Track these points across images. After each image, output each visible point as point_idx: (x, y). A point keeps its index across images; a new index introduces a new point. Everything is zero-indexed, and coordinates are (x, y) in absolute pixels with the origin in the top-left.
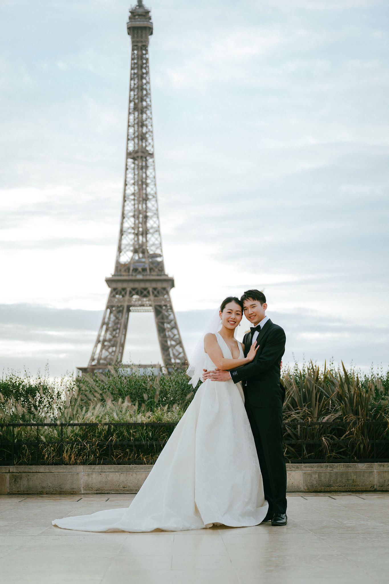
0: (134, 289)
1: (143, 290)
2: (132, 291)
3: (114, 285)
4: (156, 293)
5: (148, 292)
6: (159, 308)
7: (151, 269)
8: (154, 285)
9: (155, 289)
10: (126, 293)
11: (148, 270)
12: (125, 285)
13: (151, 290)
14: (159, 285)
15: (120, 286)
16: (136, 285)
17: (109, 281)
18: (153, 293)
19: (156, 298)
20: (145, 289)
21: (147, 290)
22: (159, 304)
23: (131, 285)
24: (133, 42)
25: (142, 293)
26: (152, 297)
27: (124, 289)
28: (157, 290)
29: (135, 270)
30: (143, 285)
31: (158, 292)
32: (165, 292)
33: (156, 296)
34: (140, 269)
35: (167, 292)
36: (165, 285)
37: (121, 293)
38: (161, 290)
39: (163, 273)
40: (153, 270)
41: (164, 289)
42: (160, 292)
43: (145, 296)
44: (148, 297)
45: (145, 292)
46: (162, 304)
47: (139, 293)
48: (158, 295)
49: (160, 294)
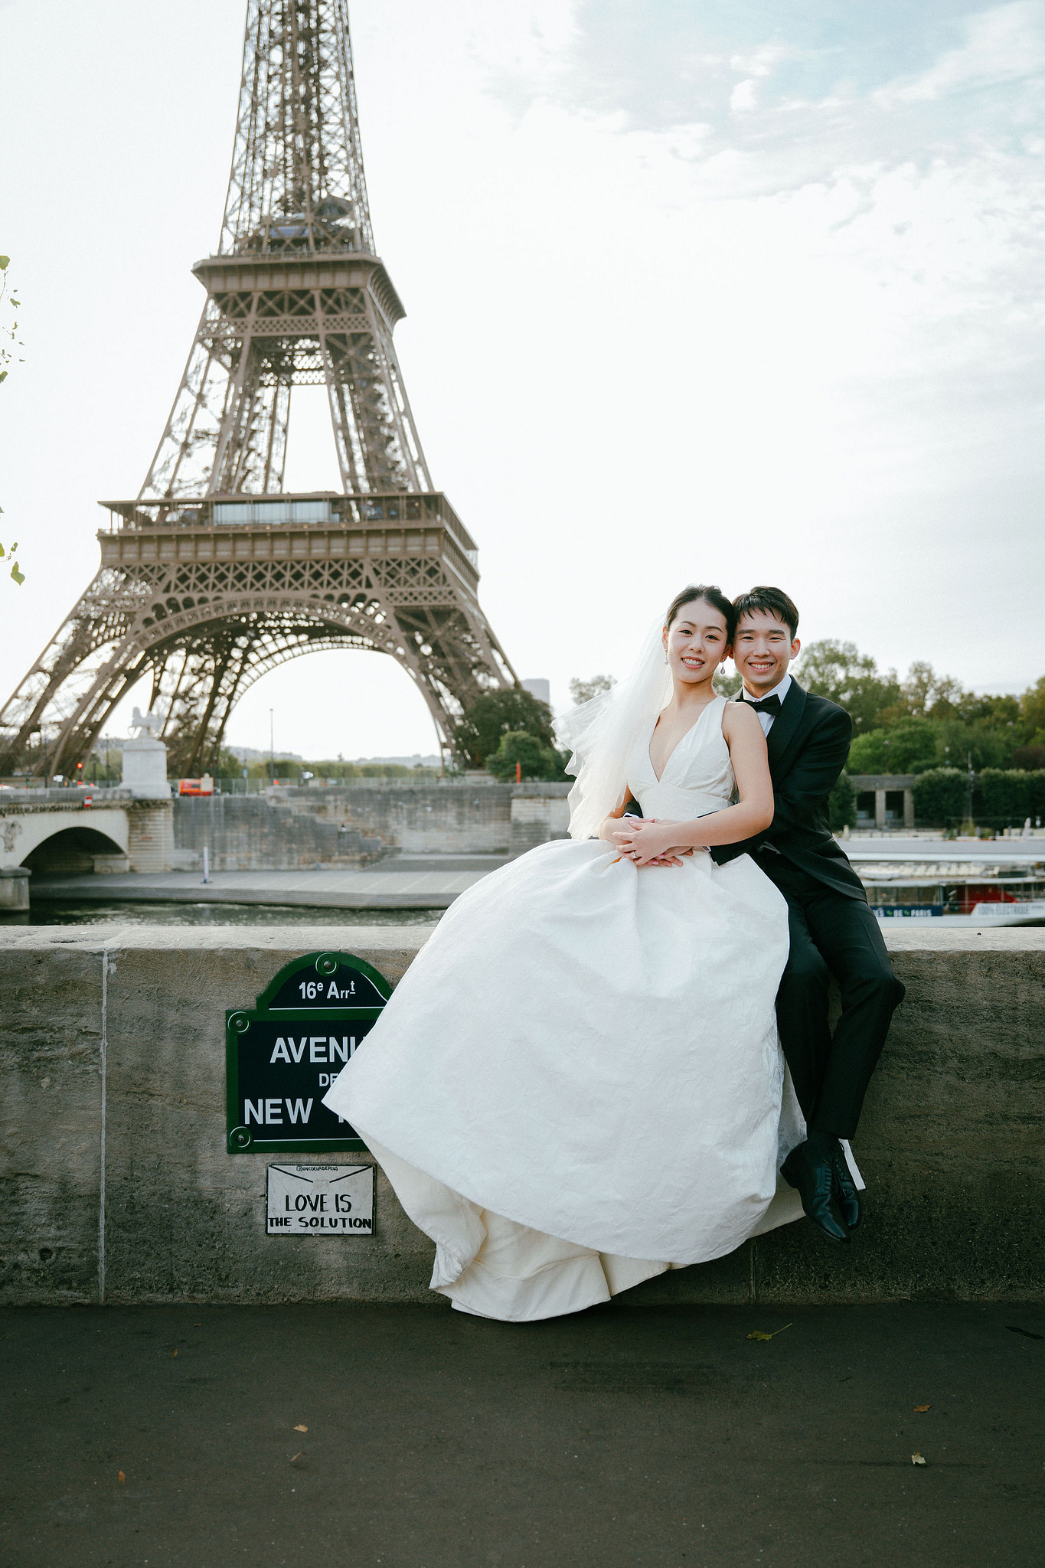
0: (270, 294)
1: (295, 297)
2: (264, 298)
3: (218, 285)
4: (330, 302)
5: (311, 303)
6: (338, 344)
7: (317, 242)
8: (326, 281)
9: (328, 292)
10: (249, 307)
11: (312, 242)
12: (248, 284)
13: (317, 295)
14: (341, 281)
15: (233, 285)
16: (279, 283)
17: (205, 271)
18: (323, 303)
19: (331, 317)
20: (303, 293)
21: (308, 296)
22: (339, 331)
23: (264, 283)
25: (292, 303)
26: (319, 314)
27: (244, 295)
28: (335, 295)
29: (276, 243)
30: (295, 282)
31: (338, 302)
32: (355, 301)
33: (331, 311)
34: (288, 242)
35: (362, 300)
36: (356, 279)
37: (236, 305)
38: (345, 296)
39: (351, 248)
40: (326, 241)
41: (354, 291)
42: (342, 300)
43: (303, 312)
44: (309, 313)
45: (302, 302)
46: (348, 332)
47: (286, 305)
48: (336, 308)
49: (343, 306)
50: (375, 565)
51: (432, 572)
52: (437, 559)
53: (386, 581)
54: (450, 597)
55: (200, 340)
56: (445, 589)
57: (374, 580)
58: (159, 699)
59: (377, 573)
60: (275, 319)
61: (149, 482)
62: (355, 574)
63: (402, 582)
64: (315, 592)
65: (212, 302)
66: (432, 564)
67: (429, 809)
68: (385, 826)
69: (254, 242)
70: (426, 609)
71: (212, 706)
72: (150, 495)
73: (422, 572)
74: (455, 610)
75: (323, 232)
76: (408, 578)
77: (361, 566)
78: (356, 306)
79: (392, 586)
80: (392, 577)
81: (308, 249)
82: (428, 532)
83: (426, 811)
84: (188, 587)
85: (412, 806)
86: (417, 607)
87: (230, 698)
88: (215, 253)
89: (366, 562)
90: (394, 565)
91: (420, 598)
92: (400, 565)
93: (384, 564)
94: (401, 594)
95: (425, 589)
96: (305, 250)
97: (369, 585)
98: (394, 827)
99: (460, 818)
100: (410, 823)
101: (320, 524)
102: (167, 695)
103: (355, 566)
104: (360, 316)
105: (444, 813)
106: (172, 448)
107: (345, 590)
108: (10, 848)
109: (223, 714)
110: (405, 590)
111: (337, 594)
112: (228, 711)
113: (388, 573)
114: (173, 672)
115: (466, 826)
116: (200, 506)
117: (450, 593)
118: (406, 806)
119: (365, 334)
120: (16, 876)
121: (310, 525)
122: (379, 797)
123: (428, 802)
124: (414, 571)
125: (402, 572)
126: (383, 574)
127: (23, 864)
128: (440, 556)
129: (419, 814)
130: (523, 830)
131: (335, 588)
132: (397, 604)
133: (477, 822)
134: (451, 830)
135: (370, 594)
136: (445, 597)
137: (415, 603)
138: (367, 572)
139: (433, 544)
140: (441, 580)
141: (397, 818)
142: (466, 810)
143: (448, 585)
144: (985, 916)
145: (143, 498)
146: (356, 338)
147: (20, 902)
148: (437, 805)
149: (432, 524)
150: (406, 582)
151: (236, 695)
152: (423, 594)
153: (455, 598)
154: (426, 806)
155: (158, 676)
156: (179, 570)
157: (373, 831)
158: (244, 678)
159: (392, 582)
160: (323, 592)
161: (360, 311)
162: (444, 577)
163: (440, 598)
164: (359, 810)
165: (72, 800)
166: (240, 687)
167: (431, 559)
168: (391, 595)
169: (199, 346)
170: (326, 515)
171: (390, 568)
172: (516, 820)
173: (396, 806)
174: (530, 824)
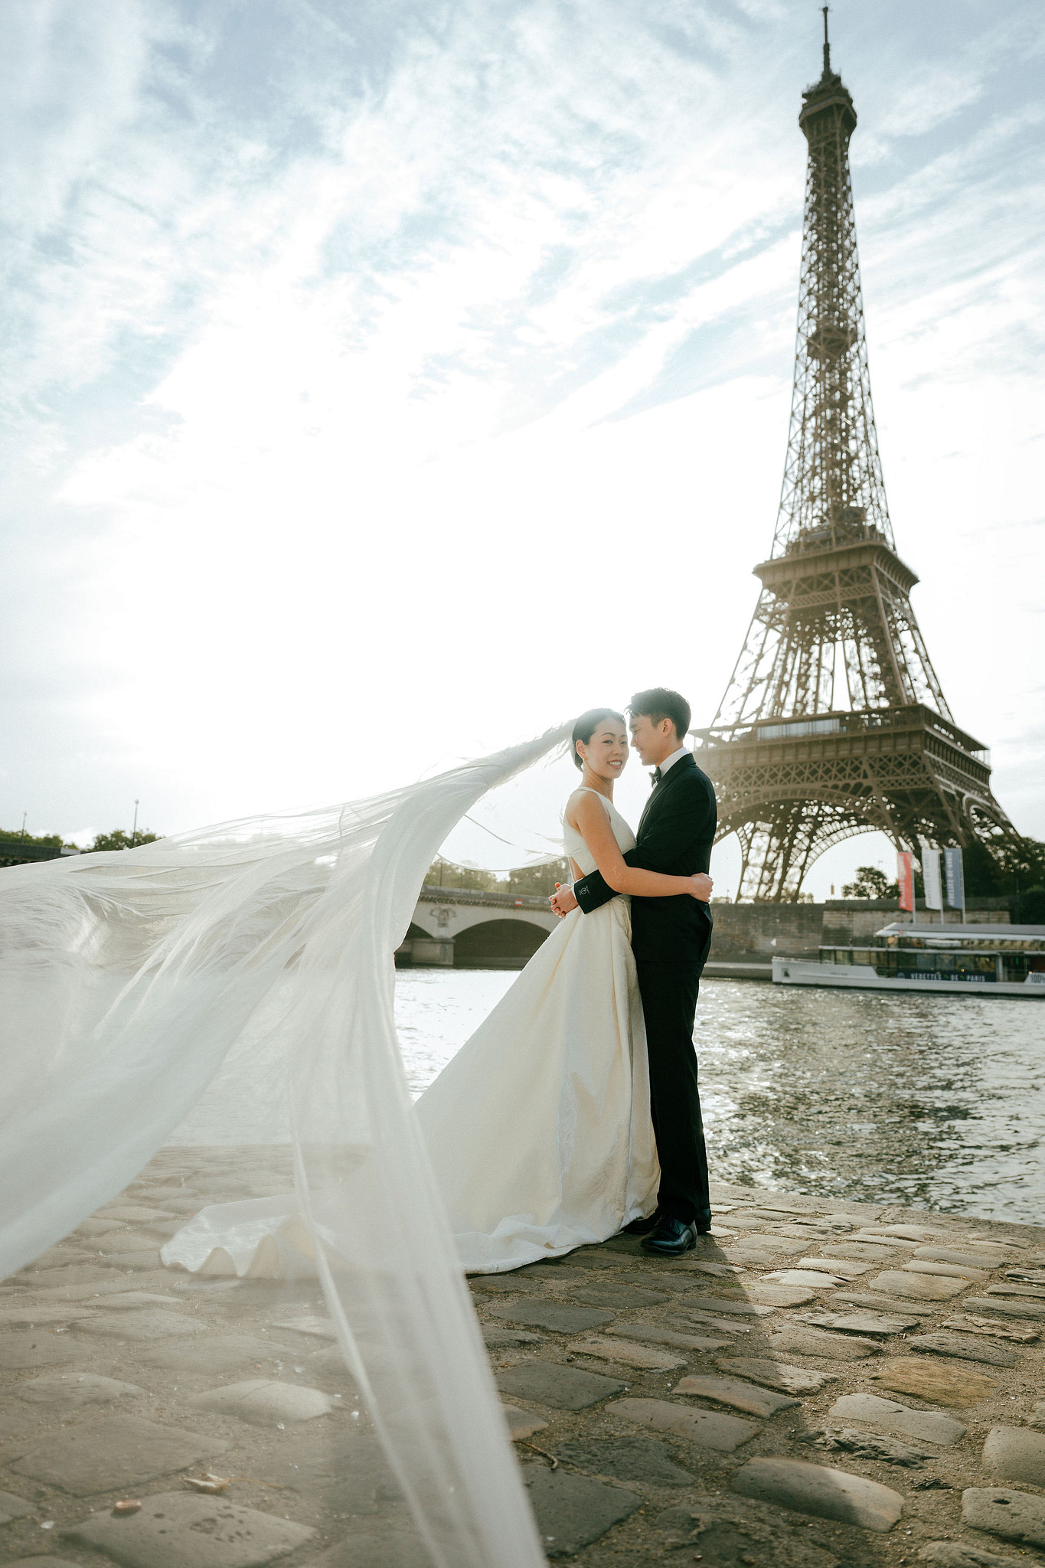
0: (804, 580)
1: (821, 579)
2: (800, 583)
3: (770, 579)
4: (846, 578)
5: (833, 581)
7: (838, 539)
8: (842, 564)
9: (845, 572)
10: (790, 590)
11: (834, 540)
12: (789, 575)
13: (836, 575)
14: (853, 563)
15: (780, 576)
16: (810, 571)
17: (761, 571)
18: (841, 579)
19: (846, 589)
20: (826, 576)
21: (831, 577)
22: (852, 598)
23: (799, 573)
24: (811, 145)
25: (819, 583)
26: (838, 588)
27: (787, 583)
28: (850, 573)
29: (809, 545)
30: (821, 569)
31: (852, 578)
32: (864, 575)
33: (847, 584)
34: (818, 542)
35: (870, 574)
36: (865, 560)
37: (781, 590)
38: (857, 572)
39: (861, 539)
40: (845, 537)
41: (864, 568)
42: (855, 575)
43: (827, 588)
44: (831, 589)
45: (826, 582)
46: (858, 597)
47: (815, 585)
48: (850, 581)
49: (855, 579)
50: (871, 761)
51: (915, 764)
52: (920, 754)
53: (879, 772)
54: (927, 782)
55: (757, 616)
56: (923, 776)
57: (869, 772)
58: (749, 869)
59: (872, 767)
60: (806, 596)
61: (718, 715)
62: (856, 769)
63: (891, 772)
64: (826, 783)
65: (766, 592)
66: (915, 758)
67: (778, 921)
68: (747, 933)
69: (793, 547)
70: (908, 792)
71: (785, 873)
72: (719, 723)
73: (907, 765)
74: (931, 791)
75: (842, 532)
76: (895, 769)
77: (861, 763)
78: (865, 578)
79: (883, 776)
80: (883, 769)
81: (831, 545)
82: (911, 734)
83: (775, 922)
84: (737, 785)
85: (766, 918)
86: (901, 790)
87: (802, 868)
88: (768, 559)
89: (865, 759)
90: (885, 760)
91: (904, 784)
92: (890, 760)
93: (878, 760)
94: (889, 781)
95: (908, 777)
96: (828, 547)
97: (865, 776)
98: (753, 933)
99: (801, 928)
100: (764, 931)
101: (831, 734)
102: (754, 865)
103: (856, 763)
104: (867, 585)
105: (788, 924)
106: (737, 691)
107: (847, 781)
108: (444, 925)
109: (797, 879)
110: (892, 778)
111: (841, 784)
112: (802, 878)
113: (880, 767)
114: (759, 849)
115: (805, 934)
116: (749, 729)
117: (928, 779)
118: (761, 918)
119: (870, 597)
120: (443, 942)
121: (824, 735)
122: (743, 911)
123: (777, 915)
124: (901, 764)
125: (891, 766)
126: (877, 767)
127: (455, 937)
128: (922, 752)
129: (771, 924)
130: (831, 935)
131: (840, 780)
132: (885, 789)
133: (813, 931)
134: (794, 937)
135: (866, 783)
136: (924, 783)
137: (899, 788)
138: (865, 767)
139: (916, 745)
140: (921, 769)
141: (755, 927)
142: (805, 921)
143: (927, 773)
144: (1037, 984)
145: (715, 726)
146: (864, 600)
147: (445, 960)
148: (784, 919)
149: (914, 728)
150: (894, 772)
151: (807, 866)
152: (906, 781)
153: (931, 782)
154: (776, 918)
155: (745, 853)
156: (733, 773)
157: (738, 935)
158: (811, 854)
159: (883, 773)
160: (830, 783)
161: (868, 581)
162: (924, 767)
163: (919, 783)
164: (729, 920)
165: (506, 901)
166: (809, 860)
167: (915, 754)
168: (882, 782)
169: (756, 621)
170: (838, 727)
171: (881, 763)
172: (826, 927)
173: (754, 918)
174: (836, 931)
